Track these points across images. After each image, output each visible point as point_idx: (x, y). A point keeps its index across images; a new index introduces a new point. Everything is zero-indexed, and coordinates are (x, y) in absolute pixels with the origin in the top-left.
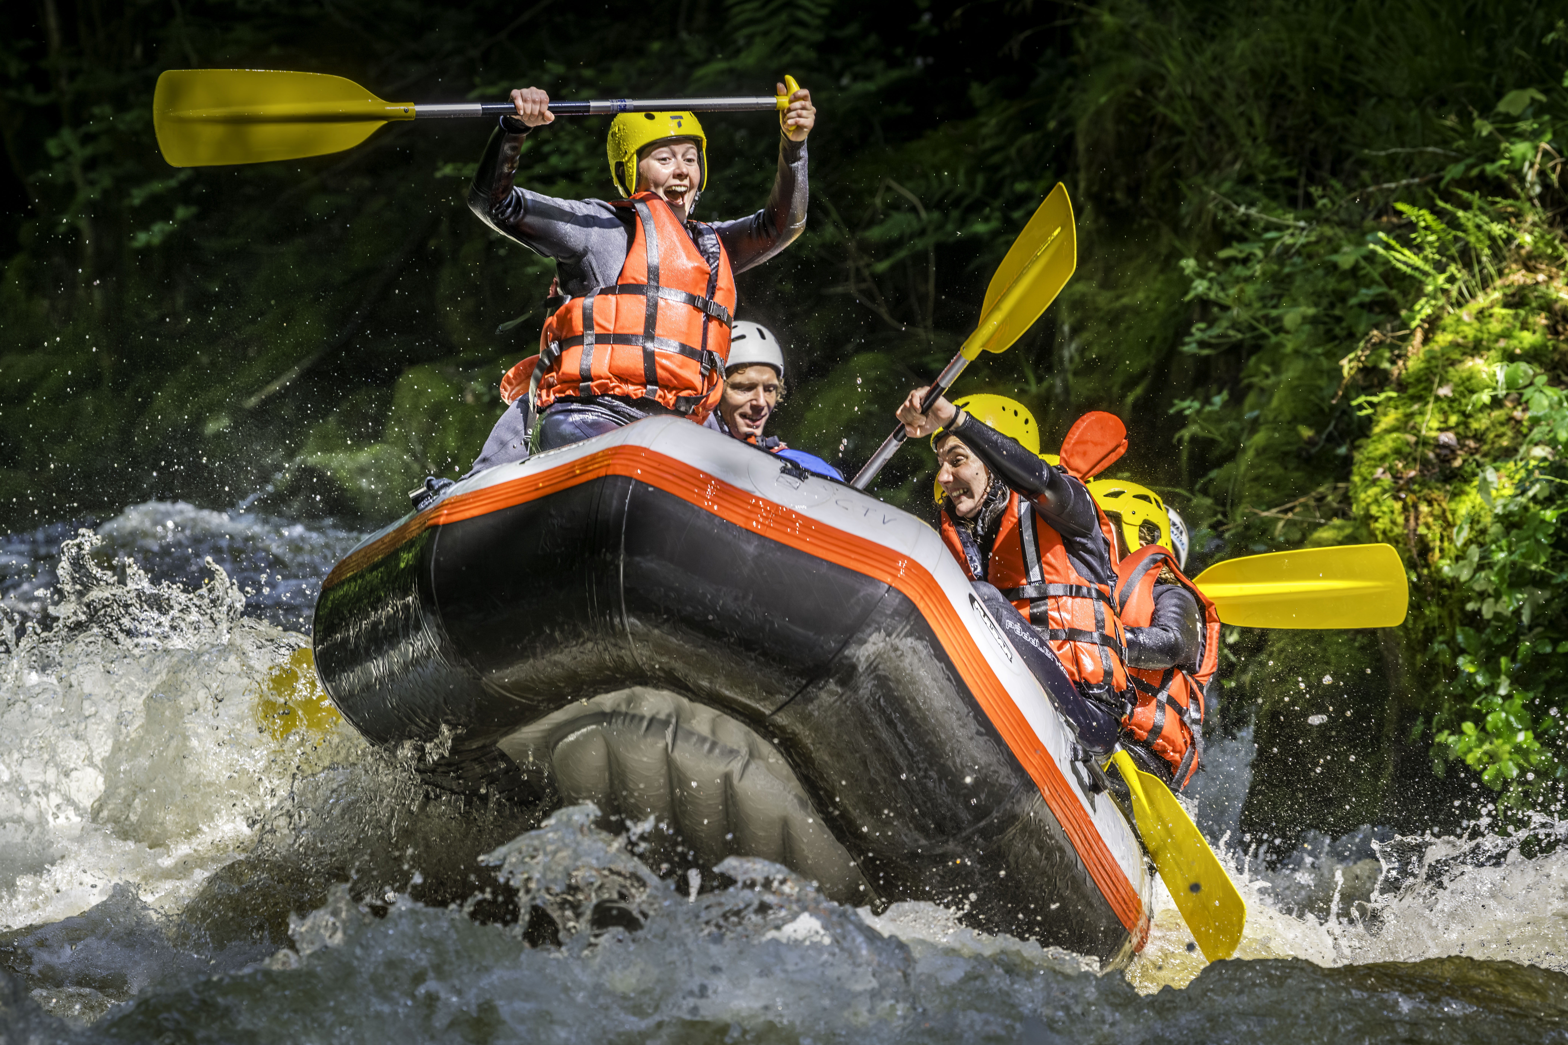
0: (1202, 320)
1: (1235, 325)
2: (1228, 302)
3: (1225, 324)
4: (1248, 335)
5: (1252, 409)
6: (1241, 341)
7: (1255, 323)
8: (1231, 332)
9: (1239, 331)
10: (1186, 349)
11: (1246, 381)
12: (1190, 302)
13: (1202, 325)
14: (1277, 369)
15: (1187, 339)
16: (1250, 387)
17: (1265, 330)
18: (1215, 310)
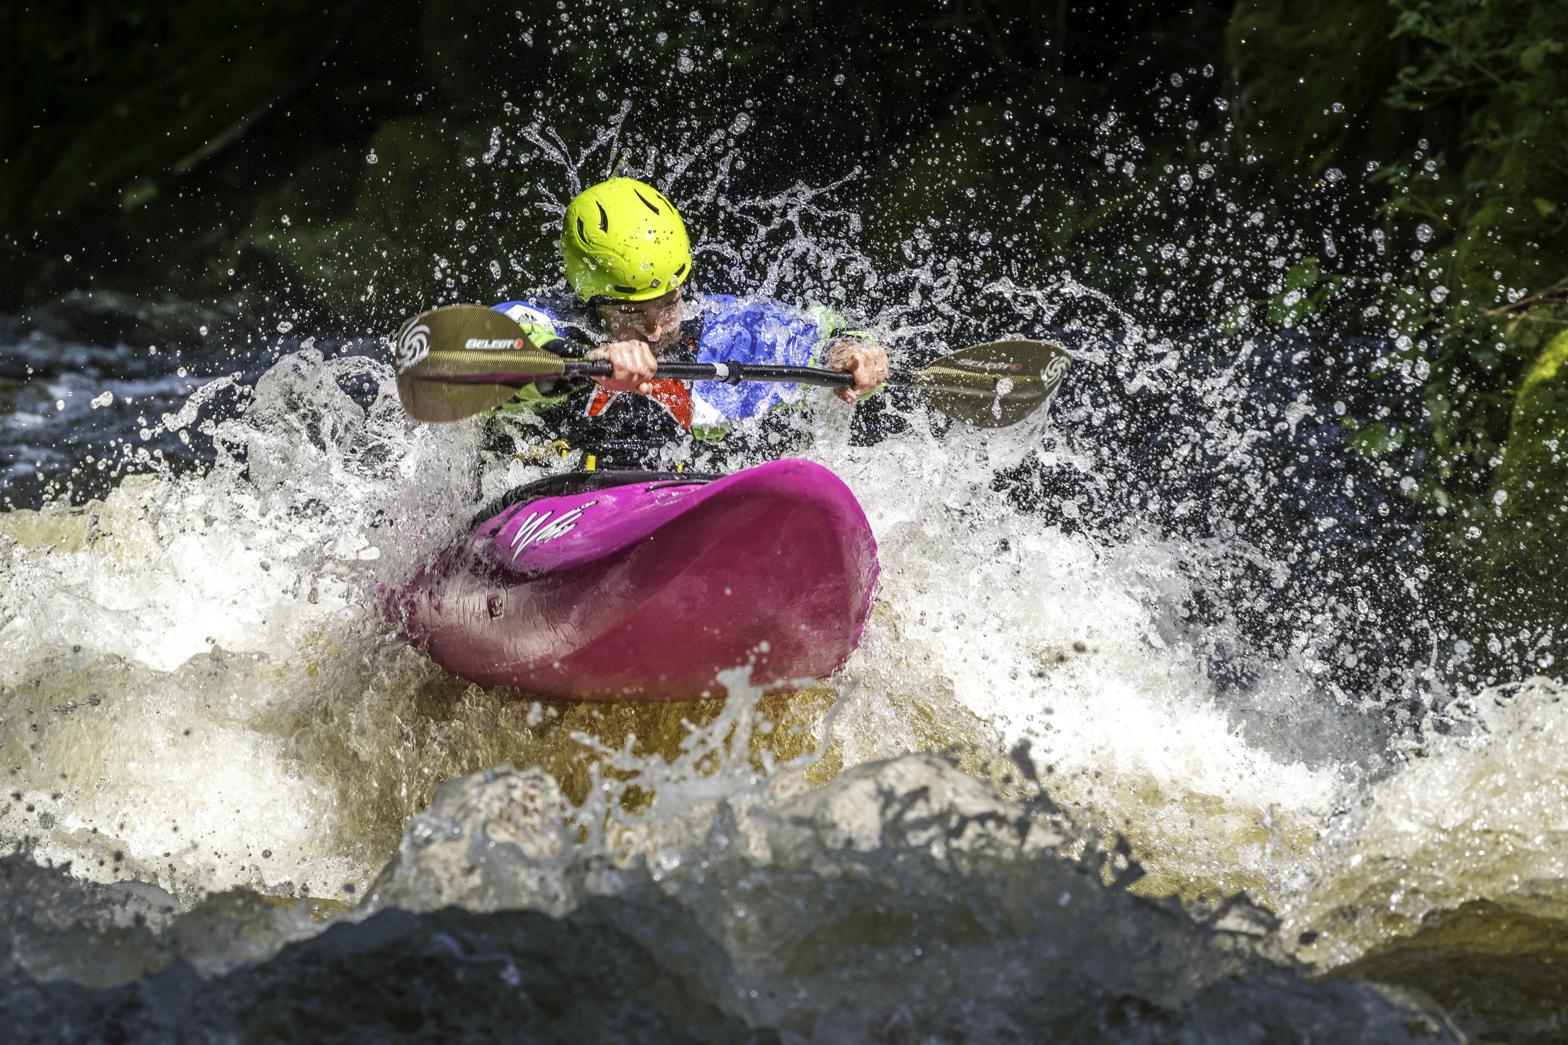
0: (1411, 63)
1: (1454, 69)
2: (1446, 41)
3: (1440, 67)
4: (1471, 83)
5: (1475, 179)
6: (1463, 89)
7: (1480, 68)
8: (1449, 79)
9: (1459, 78)
10: (1390, 101)
11: (1467, 144)
12: (1397, 40)
13: (1411, 70)
14: (1508, 128)
15: (1392, 89)
16: (1473, 149)
17: (1494, 77)
18: (1428, 51)
